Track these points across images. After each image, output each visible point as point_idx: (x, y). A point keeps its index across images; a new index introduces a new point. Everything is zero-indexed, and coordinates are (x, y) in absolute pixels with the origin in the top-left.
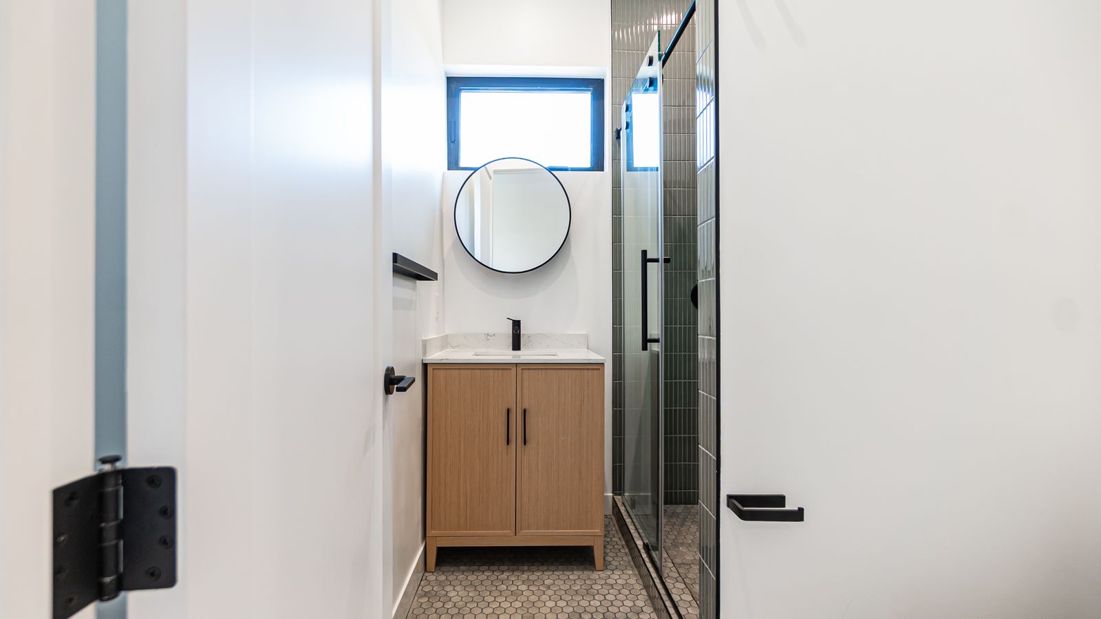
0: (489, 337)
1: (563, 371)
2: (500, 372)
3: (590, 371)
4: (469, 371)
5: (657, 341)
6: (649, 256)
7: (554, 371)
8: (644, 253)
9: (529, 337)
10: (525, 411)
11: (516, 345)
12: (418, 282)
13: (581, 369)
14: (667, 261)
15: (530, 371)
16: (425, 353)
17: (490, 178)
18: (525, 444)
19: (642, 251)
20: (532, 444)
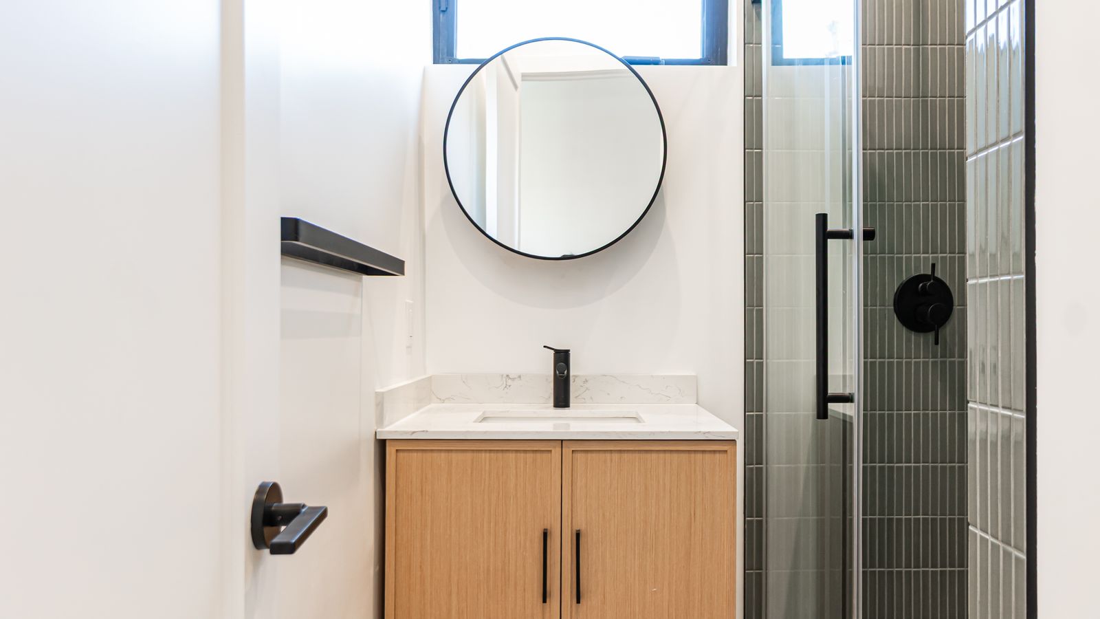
0: (510, 382)
1: (654, 456)
2: (530, 456)
3: (707, 456)
4: (469, 455)
5: (847, 399)
6: (831, 227)
7: (637, 455)
8: (822, 219)
9: (586, 381)
10: (578, 535)
11: (562, 398)
12: (365, 278)
13: (689, 451)
14: (868, 235)
15: (589, 455)
16: (380, 419)
17: (516, 87)
18: (578, 601)
19: (818, 216)
20: (589, 600)
